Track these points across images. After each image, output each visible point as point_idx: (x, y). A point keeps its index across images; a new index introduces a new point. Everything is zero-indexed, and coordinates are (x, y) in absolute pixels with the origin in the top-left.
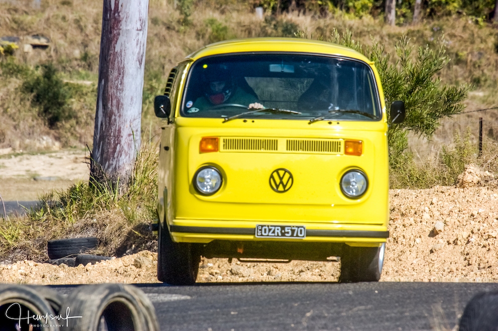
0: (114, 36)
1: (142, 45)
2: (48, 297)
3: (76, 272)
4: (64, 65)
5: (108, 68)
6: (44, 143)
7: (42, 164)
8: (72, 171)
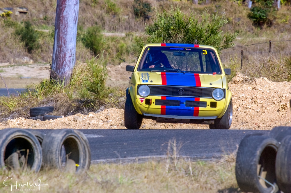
0: (63, 8)
1: (76, 13)
2: (37, 135)
3: (45, 123)
4: (35, 22)
5: (60, 24)
6: (25, 60)
7: (24, 70)
8: (39, 74)
